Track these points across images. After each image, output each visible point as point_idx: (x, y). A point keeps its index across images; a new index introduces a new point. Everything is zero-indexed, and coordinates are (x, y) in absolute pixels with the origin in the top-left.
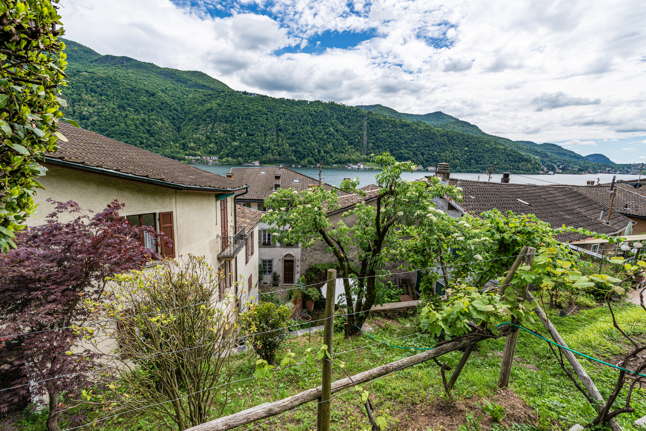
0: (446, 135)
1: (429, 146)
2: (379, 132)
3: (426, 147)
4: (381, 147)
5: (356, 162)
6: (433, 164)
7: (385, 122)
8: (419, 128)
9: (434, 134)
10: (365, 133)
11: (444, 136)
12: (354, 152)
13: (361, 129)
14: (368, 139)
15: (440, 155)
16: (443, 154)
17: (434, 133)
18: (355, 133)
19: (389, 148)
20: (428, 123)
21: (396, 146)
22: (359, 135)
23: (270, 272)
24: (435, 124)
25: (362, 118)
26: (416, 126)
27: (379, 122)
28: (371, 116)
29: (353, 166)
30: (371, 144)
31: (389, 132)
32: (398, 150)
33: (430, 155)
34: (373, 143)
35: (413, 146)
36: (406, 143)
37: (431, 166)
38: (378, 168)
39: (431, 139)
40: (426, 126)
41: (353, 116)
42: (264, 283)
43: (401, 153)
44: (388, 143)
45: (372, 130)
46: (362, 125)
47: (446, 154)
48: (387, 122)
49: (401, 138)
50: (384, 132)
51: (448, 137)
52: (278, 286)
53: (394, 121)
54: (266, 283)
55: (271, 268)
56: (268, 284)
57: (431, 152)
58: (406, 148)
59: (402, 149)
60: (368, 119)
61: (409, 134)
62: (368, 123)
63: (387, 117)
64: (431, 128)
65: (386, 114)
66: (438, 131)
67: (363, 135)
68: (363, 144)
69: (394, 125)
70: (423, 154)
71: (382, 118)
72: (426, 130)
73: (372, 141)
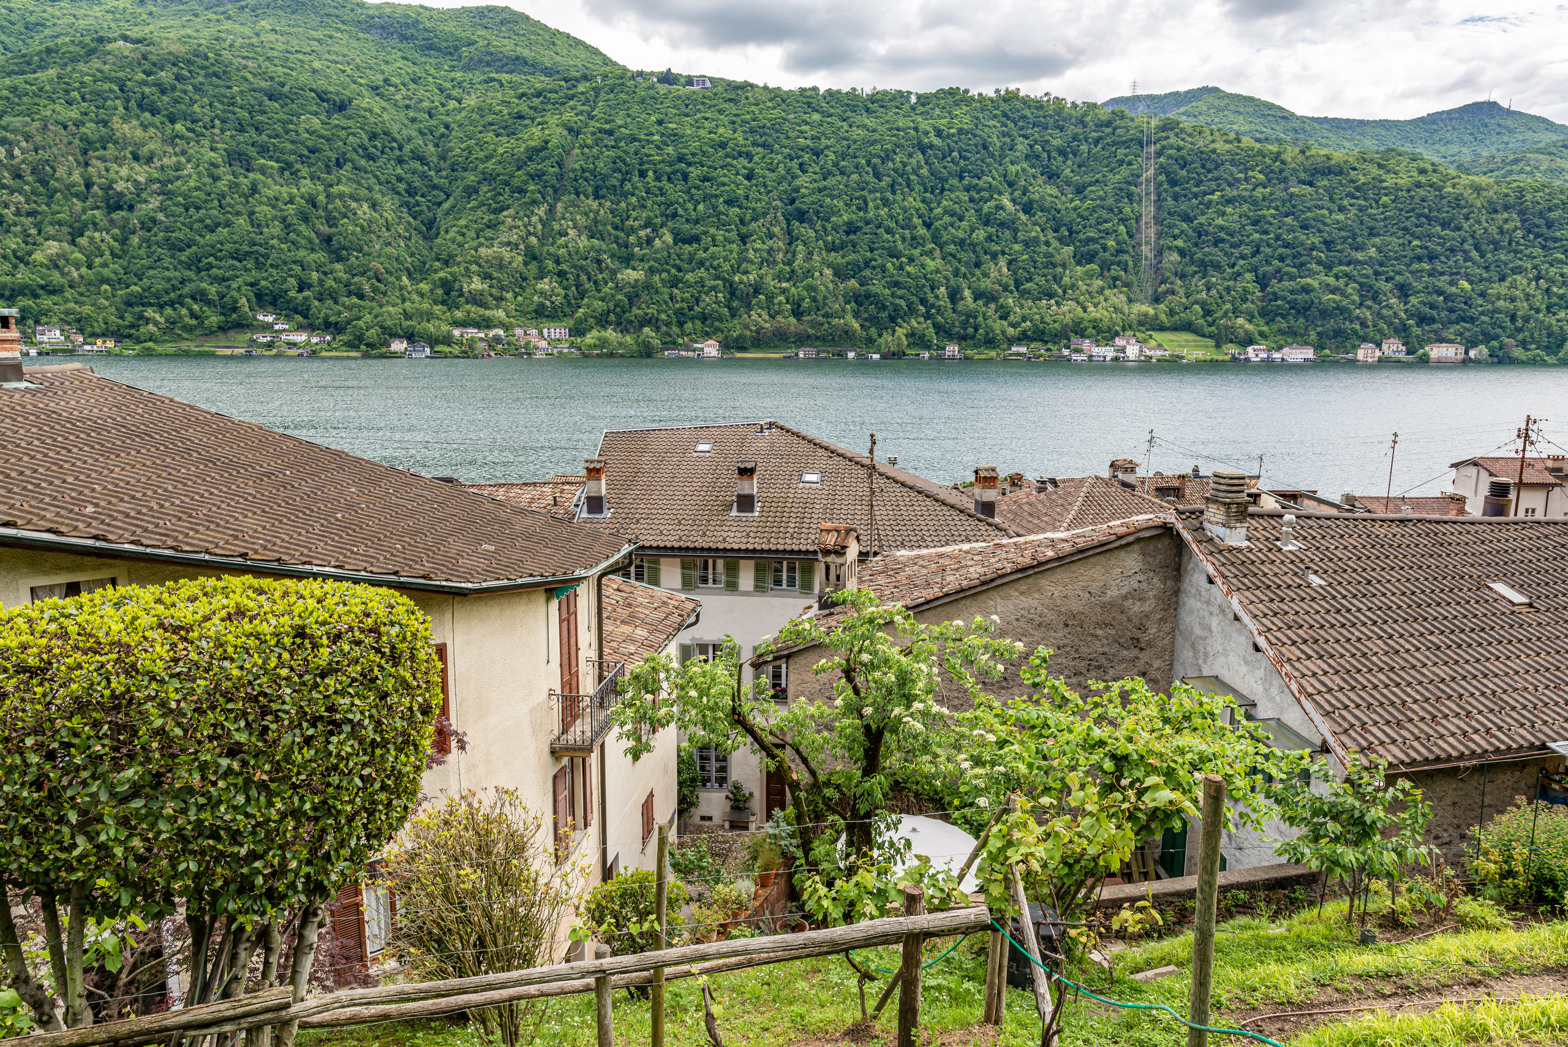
0: (1516, 203)
1: (1432, 257)
2: (1208, 205)
3: (1419, 259)
4: (1217, 267)
5: (1106, 334)
6: (1449, 333)
7: (1233, 163)
8: (1390, 181)
9: (1457, 202)
10: (1148, 211)
11: (1506, 208)
12: (1101, 291)
13: (1130, 196)
14: (1159, 235)
15: (1483, 295)
16: (1496, 289)
17: (1458, 198)
18: (1104, 214)
19: (1254, 270)
20: (1429, 155)
21: (1282, 259)
22: (1123, 221)
23: (722, 781)
24: (1467, 155)
25: (1135, 148)
26: (1375, 171)
27: (1209, 162)
28: (1173, 140)
29: (1096, 351)
30: (1175, 257)
31: (1255, 203)
32: (1292, 278)
33: (1440, 293)
34: (1182, 253)
35: (1360, 256)
36: (1328, 244)
37: (1441, 340)
38: (1199, 354)
39: (1445, 225)
40: (1423, 171)
41: (1097, 141)
42: (703, 818)
43: (1307, 290)
44: (1247, 250)
45: (1176, 198)
46: (1134, 179)
47: (1513, 286)
48: (1243, 161)
49: (1305, 227)
50: (1229, 201)
51: (1522, 213)
52: (747, 828)
53: (1277, 156)
54: (710, 818)
55: (723, 769)
56: (717, 820)
57: (1442, 282)
58: (1328, 267)
59: (1312, 274)
60: (1159, 154)
61: (1342, 209)
62: (1162, 169)
63: (1247, 141)
64: (1446, 178)
65: (1241, 125)
66: (1478, 189)
67: (1138, 219)
68: (1137, 259)
69: (1277, 173)
70: (1404, 291)
71: (1221, 146)
72: (1418, 185)
73: (1180, 243)
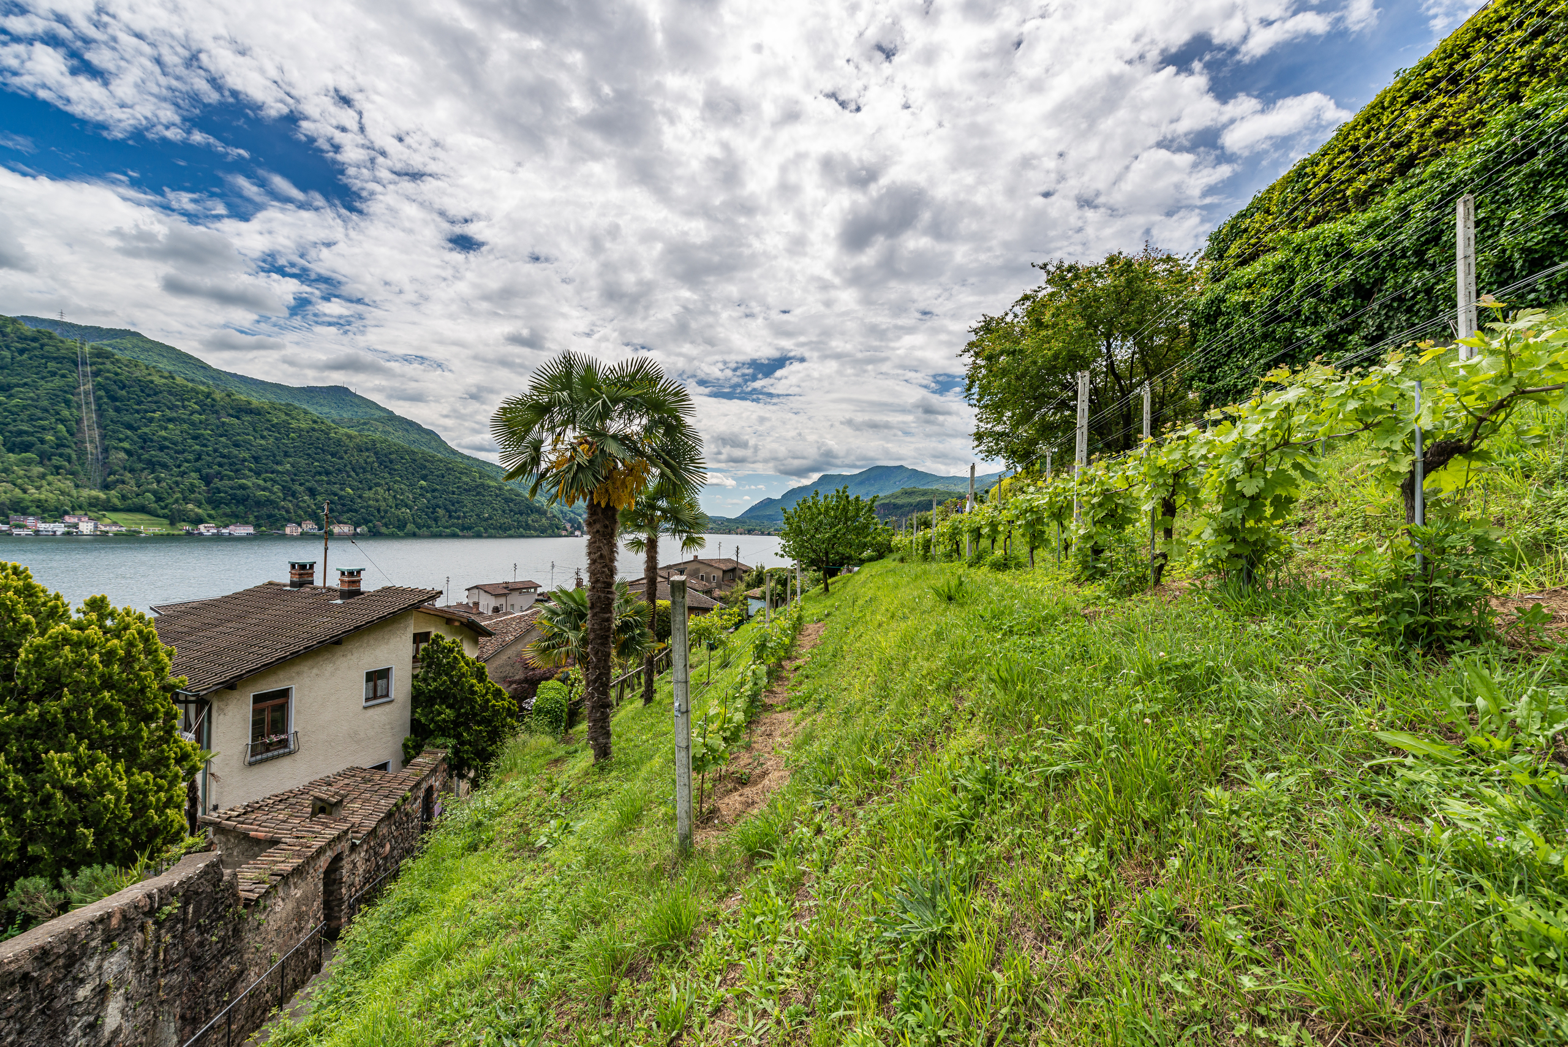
0: (371, 447)
1: (328, 473)
2: (151, 420)
3: (320, 474)
4: (165, 466)
5: (57, 513)
6: (344, 518)
7: (170, 393)
8: (294, 424)
9: (339, 443)
10: (89, 417)
11: (367, 450)
12: (43, 476)
13: (68, 403)
14: (103, 437)
15: (360, 497)
16: (367, 494)
17: (339, 440)
18: (38, 413)
19: (198, 470)
20: (314, 411)
21: (220, 465)
22: (62, 421)
24: (337, 417)
25: (68, 365)
26: (284, 417)
27: (148, 390)
28: (109, 366)
29: (42, 526)
30: (122, 455)
31: (193, 424)
32: (230, 478)
33: (335, 495)
34: (128, 452)
35: (280, 468)
36: (256, 459)
37: (340, 522)
38: (156, 530)
39: (333, 455)
40: (315, 422)
41: (22, 352)
43: (243, 487)
44: (191, 457)
45: (117, 410)
46: (73, 389)
47: (376, 493)
48: (182, 395)
49: (236, 445)
50: (170, 420)
51: (376, 453)
53: (208, 395)
57: (336, 488)
58: (258, 474)
59: (246, 477)
60: (96, 374)
61: (263, 437)
62: (99, 386)
63: (179, 380)
64: (329, 428)
65: (165, 365)
66: (350, 437)
67: (79, 421)
68: (82, 453)
69: (208, 405)
70: (312, 492)
71: (156, 379)
72: (313, 429)
73: (126, 445)
